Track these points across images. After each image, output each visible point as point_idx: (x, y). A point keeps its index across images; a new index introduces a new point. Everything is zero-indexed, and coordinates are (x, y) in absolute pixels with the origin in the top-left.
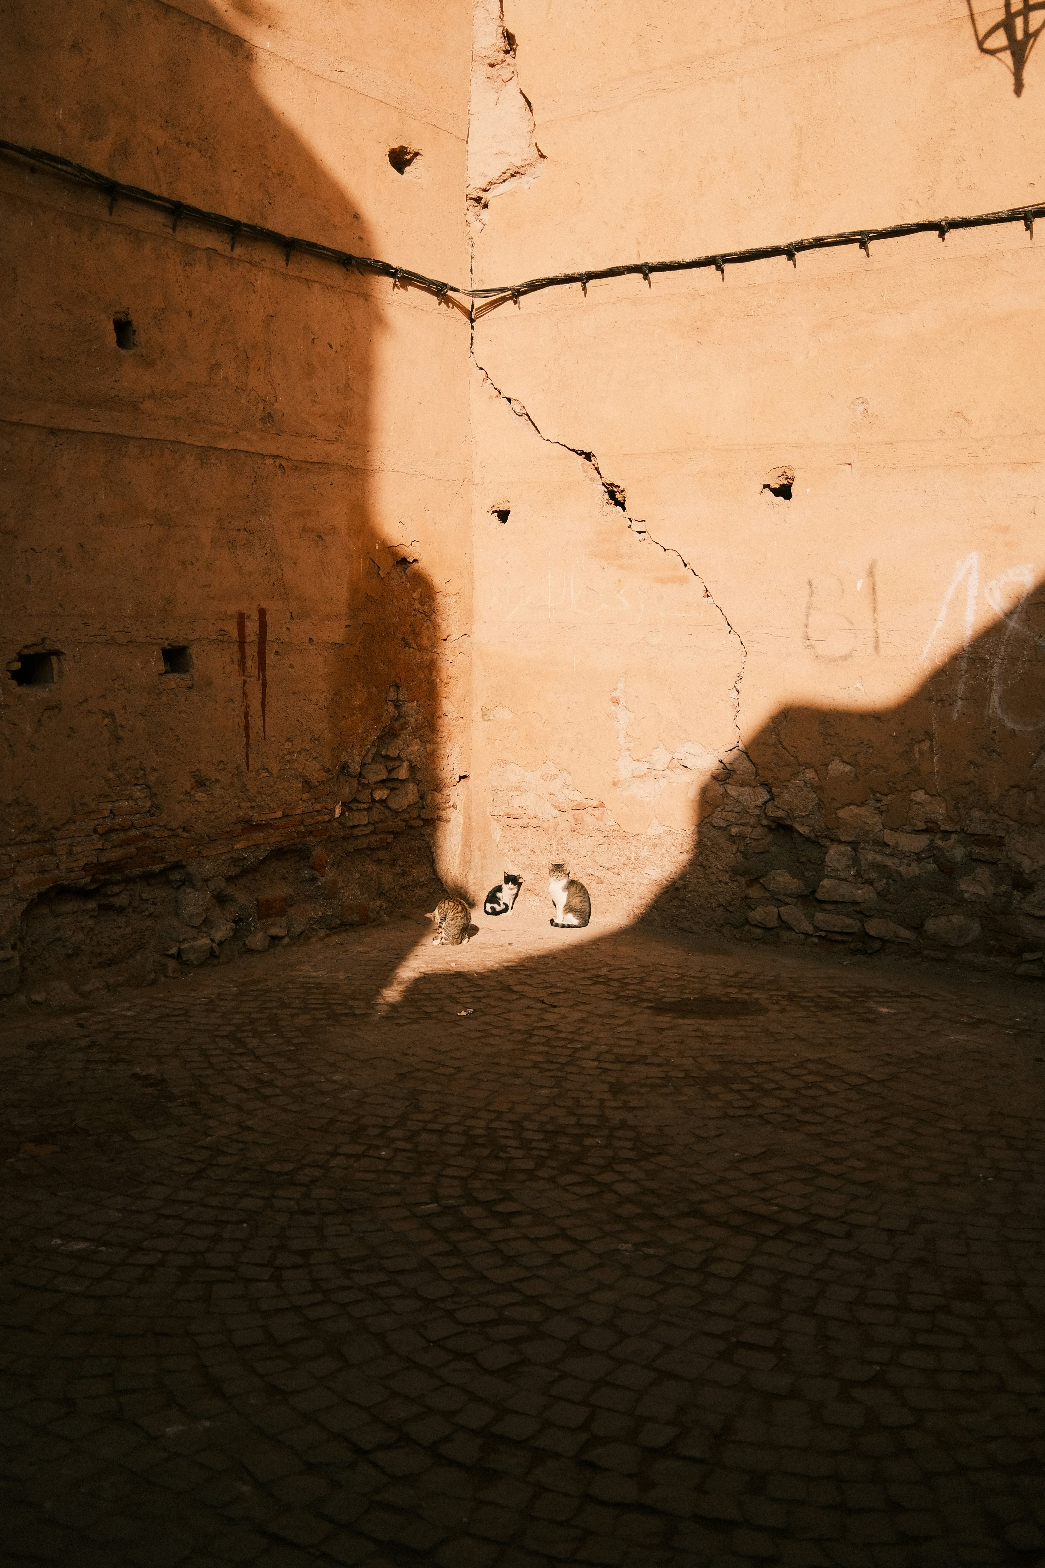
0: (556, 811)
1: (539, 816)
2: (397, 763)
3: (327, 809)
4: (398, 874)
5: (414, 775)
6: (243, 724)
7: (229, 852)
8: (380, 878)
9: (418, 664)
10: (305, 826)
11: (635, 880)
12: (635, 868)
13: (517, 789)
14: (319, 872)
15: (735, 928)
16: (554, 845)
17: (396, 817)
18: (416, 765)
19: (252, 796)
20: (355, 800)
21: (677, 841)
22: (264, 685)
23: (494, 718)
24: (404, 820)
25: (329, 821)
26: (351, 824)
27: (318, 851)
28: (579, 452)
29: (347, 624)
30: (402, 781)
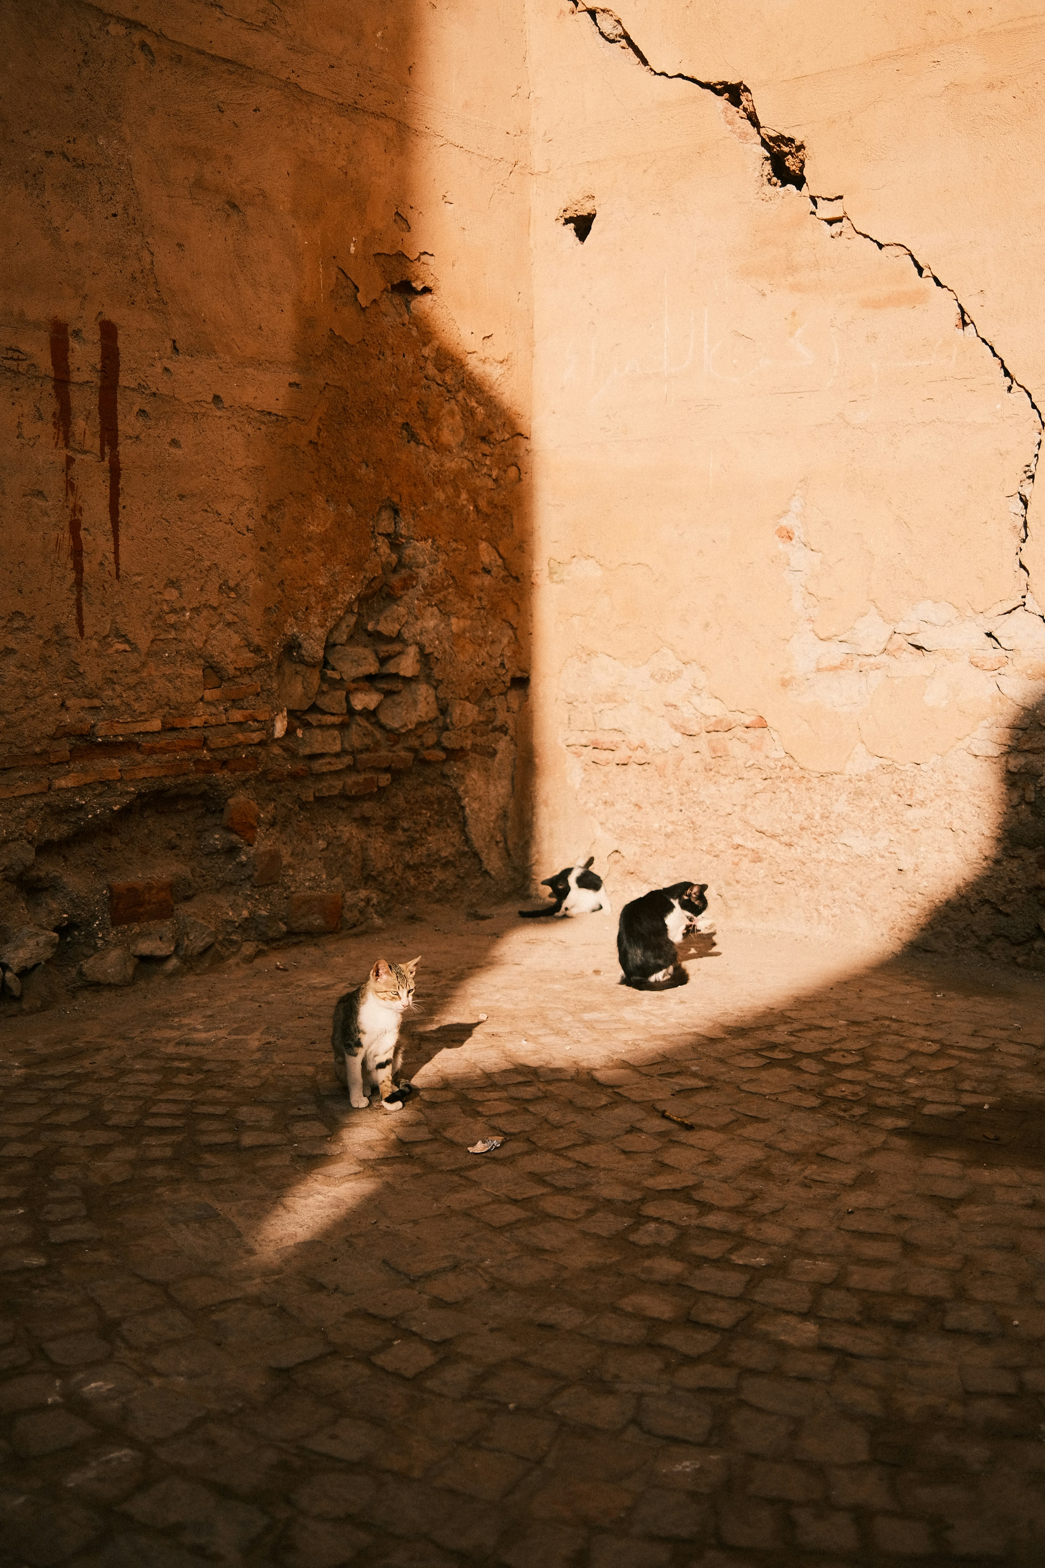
0: (679, 735)
1: (648, 744)
2: (397, 647)
3: (258, 721)
4: (400, 844)
5: (428, 671)
6: (67, 543)
7: (43, 793)
8: (366, 849)
9: (433, 474)
10: (210, 750)
11: (822, 855)
12: (822, 835)
13: (610, 698)
14: (242, 837)
15: (1013, 944)
16: (675, 794)
17: (396, 742)
18: (432, 653)
19: (92, 685)
20: (314, 708)
21: (901, 784)
22: (115, 472)
23: (569, 578)
24: (410, 749)
25: (261, 743)
26: (307, 751)
27: (240, 799)
28: (718, 87)
29: (291, 381)
30: (407, 680)
